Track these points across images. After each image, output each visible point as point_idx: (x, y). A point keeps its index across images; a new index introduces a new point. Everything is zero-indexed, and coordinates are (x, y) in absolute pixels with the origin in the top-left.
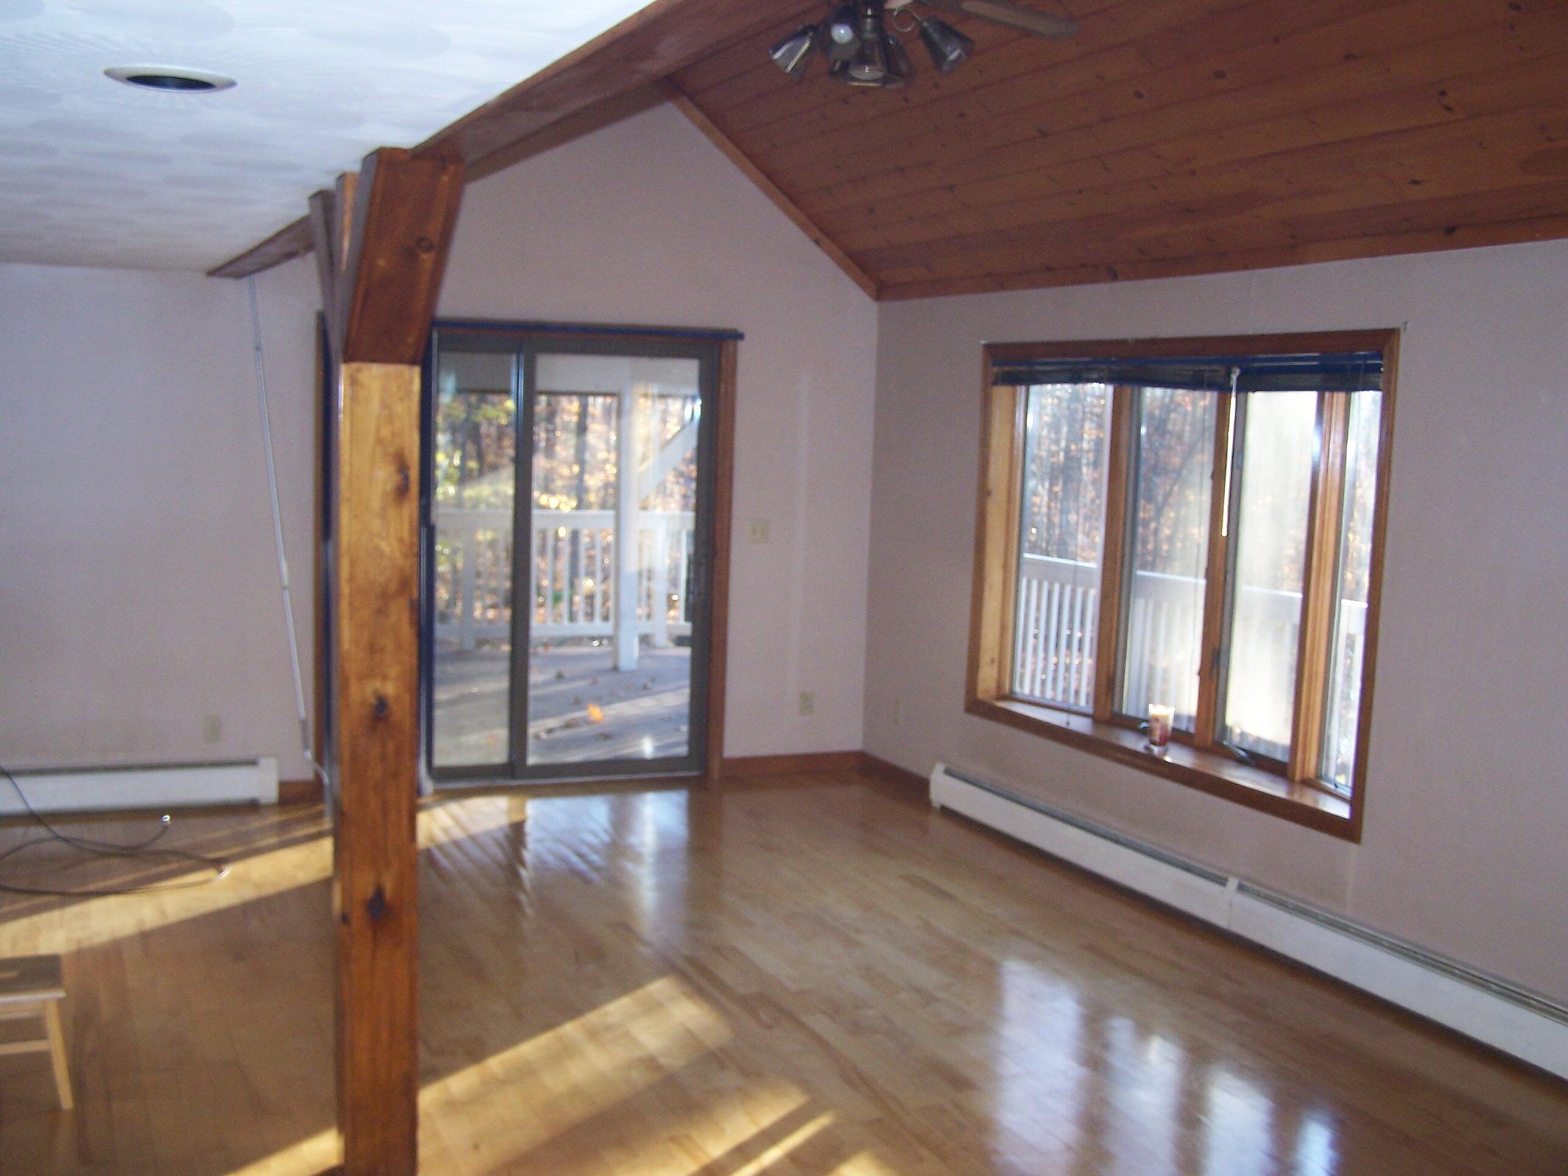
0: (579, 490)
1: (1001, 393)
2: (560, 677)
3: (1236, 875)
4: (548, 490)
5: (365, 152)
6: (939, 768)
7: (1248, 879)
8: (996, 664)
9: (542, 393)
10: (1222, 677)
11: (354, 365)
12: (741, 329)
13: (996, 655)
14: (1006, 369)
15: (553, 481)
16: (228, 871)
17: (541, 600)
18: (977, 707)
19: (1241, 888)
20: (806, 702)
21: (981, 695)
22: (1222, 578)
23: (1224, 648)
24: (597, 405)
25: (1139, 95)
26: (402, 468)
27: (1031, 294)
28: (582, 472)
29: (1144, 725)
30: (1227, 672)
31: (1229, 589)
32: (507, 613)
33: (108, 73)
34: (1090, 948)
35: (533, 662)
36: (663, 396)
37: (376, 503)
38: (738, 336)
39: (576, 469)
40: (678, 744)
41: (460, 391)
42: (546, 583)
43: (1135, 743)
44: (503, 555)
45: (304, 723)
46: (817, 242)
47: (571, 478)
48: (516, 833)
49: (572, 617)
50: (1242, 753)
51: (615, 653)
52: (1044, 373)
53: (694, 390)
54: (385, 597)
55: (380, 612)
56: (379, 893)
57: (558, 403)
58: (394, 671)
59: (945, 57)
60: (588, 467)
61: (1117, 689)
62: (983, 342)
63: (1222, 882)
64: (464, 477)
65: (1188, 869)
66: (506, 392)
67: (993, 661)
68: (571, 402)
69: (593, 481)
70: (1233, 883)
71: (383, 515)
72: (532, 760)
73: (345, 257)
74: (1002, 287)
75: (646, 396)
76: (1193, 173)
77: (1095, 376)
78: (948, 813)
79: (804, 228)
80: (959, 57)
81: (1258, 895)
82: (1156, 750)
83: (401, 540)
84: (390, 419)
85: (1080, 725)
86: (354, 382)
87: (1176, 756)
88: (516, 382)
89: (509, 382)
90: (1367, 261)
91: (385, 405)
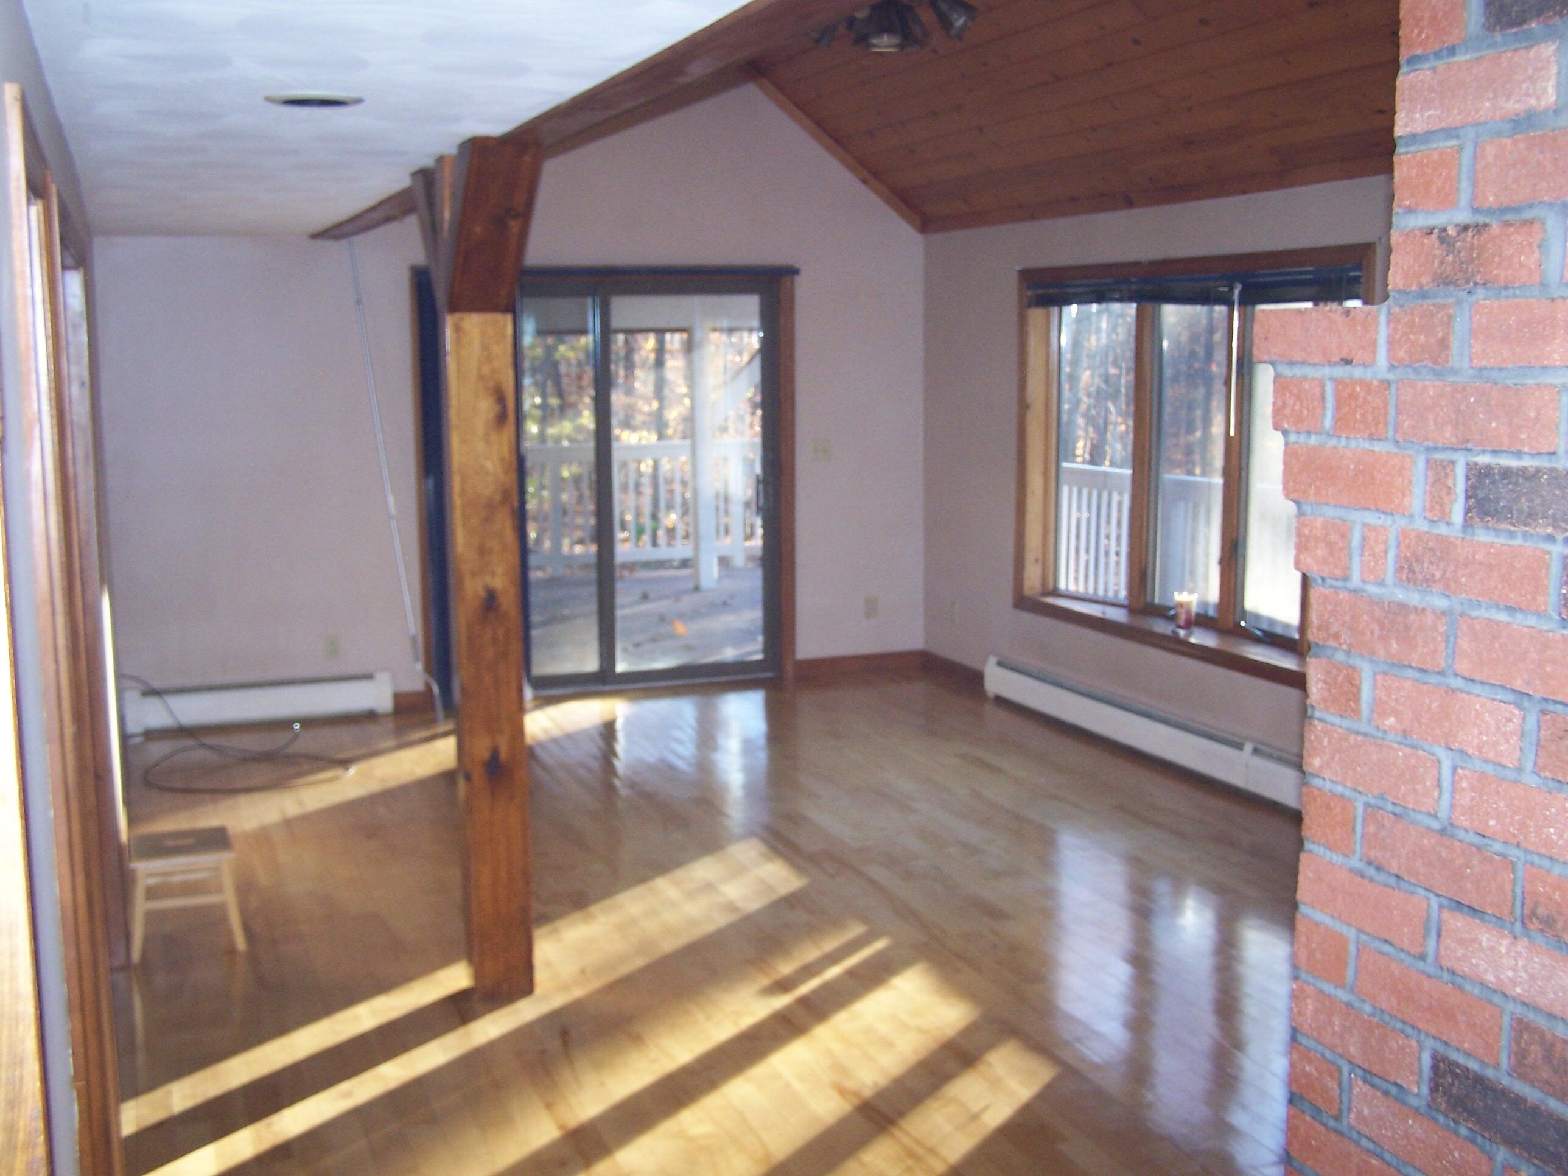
0: (659, 424)
1: (1036, 315)
2: (645, 597)
3: (1252, 740)
4: (627, 425)
5: (459, 140)
6: (992, 660)
7: (1262, 743)
8: (1040, 562)
9: (617, 331)
10: (1240, 567)
11: (457, 315)
12: (797, 265)
13: (1040, 556)
14: (1040, 292)
15: (634, 417)
16: (353, 771)
17: (626, 534)
18: (1023, 602)
19: (1256, 751)
20: (871, 608)
21: (1027, 592)
22: (1237, 476)
23: (1241, 539)
24: (674, 341)
25: (1136, 42)
26: (501, 399)
27: (1062, 222)
28: (661, 408)
29: (1172, 612)
30: (1244, 559)
31: (1243, 486)
32: (593, 548)
33: (270, 100)
34: (1121, 808)
35: (619, 586)
36: (731, 331)
37: (481, 430)
38: (793, 271)
39: (655, 405)
40: (756, 652)
41: (541, 332)
42: (629, 517)
43: (1162, 627)
44: (587, 493)
45: (414, 639)
46: (864, 181)
47: (650, 414)
48: (608, 730)
49: (654, 543)
50: (1258, 633)
51: (696, 576)
52: (1075, 294)
53: (756, 323)
54: (490, 506)
55: (487, 520)
56: (495, 754)
57: (636, 341)
58: (500, 570)
59: (952, 24)
60: (666, 403)
61: (1149, 582)
62: (1018, 268)
63: (1239, 746)
64: (546, 416)
65: (1211, 737)
66: (583, 332)
67: (1037, 560)
68: (646, 340)
69: (673, 415)
70: (1249, 747)
71: (487, 439)
72: (621, 667)
73: (446, 226)
74: (1032, 217)
75: (715, 330)
76: (1190, 109)
77: (1117, 295)
78: (1001, 702)
79: (852, 170)
80: (966, 22)
81: (1270, 757)
82: (1182, 633)
83: (502, 459)
84: (489, 358)
85: (1118, 615)
86: (458, 329)
87: (1199, 638)
88: (593, 322)
89: (586, 322)
90: (1347, 183)
91: (485, 347)
